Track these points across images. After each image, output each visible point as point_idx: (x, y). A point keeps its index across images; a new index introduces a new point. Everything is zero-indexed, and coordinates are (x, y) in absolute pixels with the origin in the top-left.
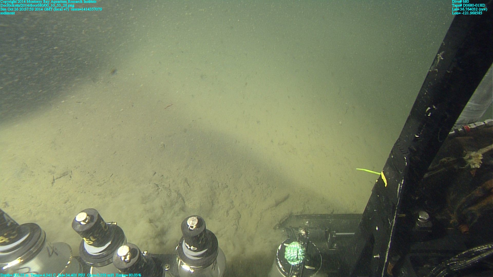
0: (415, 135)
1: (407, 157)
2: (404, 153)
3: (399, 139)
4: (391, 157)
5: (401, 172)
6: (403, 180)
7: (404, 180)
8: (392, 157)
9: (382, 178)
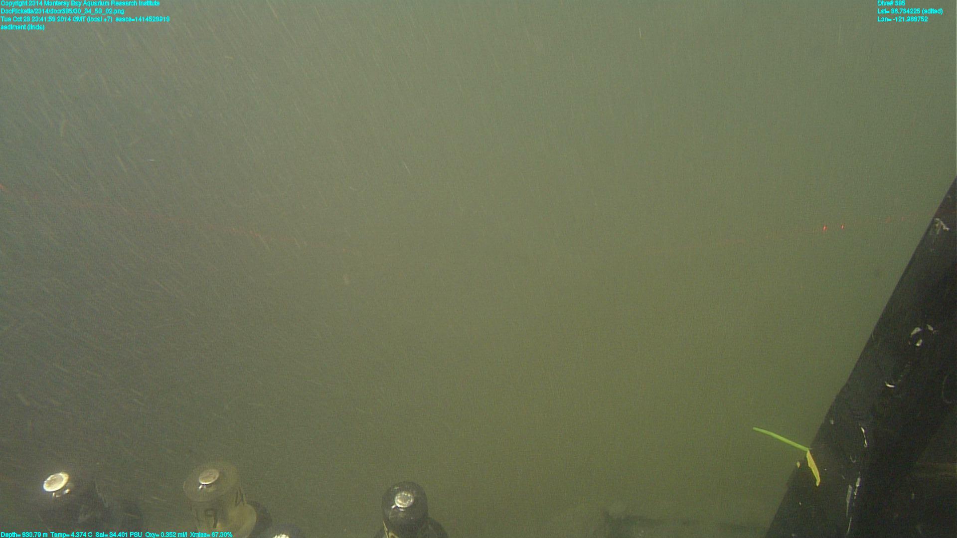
0: (886, 382)
1: (866, 428)
2: (860, 419)
3: (847, 385)
4: (829, 423)
5: (853, 460)
6: (859, 480)
7: (861, 478)
8: (832, 423)
9: (809, 465)
